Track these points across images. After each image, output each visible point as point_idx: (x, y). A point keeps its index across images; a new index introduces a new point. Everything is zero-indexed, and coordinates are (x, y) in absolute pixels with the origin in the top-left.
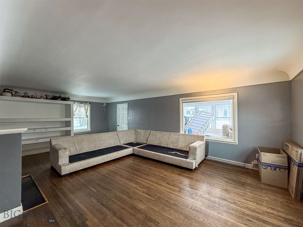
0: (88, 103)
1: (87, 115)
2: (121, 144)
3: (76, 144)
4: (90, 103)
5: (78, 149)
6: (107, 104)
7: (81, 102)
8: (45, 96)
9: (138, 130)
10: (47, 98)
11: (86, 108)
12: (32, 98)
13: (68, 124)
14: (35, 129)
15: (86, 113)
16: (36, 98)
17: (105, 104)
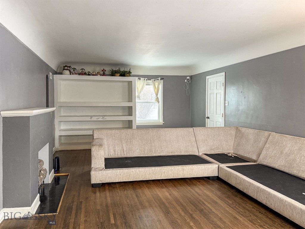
0: (159, 78)
1: (158, 98)
2: (200, 154)
3: (123, 142)
4: (163, 78)
5: (125, 149)
6: (191, 77)
7: (149, 77)
8: (102, 71)
9: (243, 130)
10: (104, 75)
11: (156, 86)
12: (89, 75)
13: (130, 111)
14: (91, 117)
15: (157, 95)
16: (93, 75)
17: (188, 78)
